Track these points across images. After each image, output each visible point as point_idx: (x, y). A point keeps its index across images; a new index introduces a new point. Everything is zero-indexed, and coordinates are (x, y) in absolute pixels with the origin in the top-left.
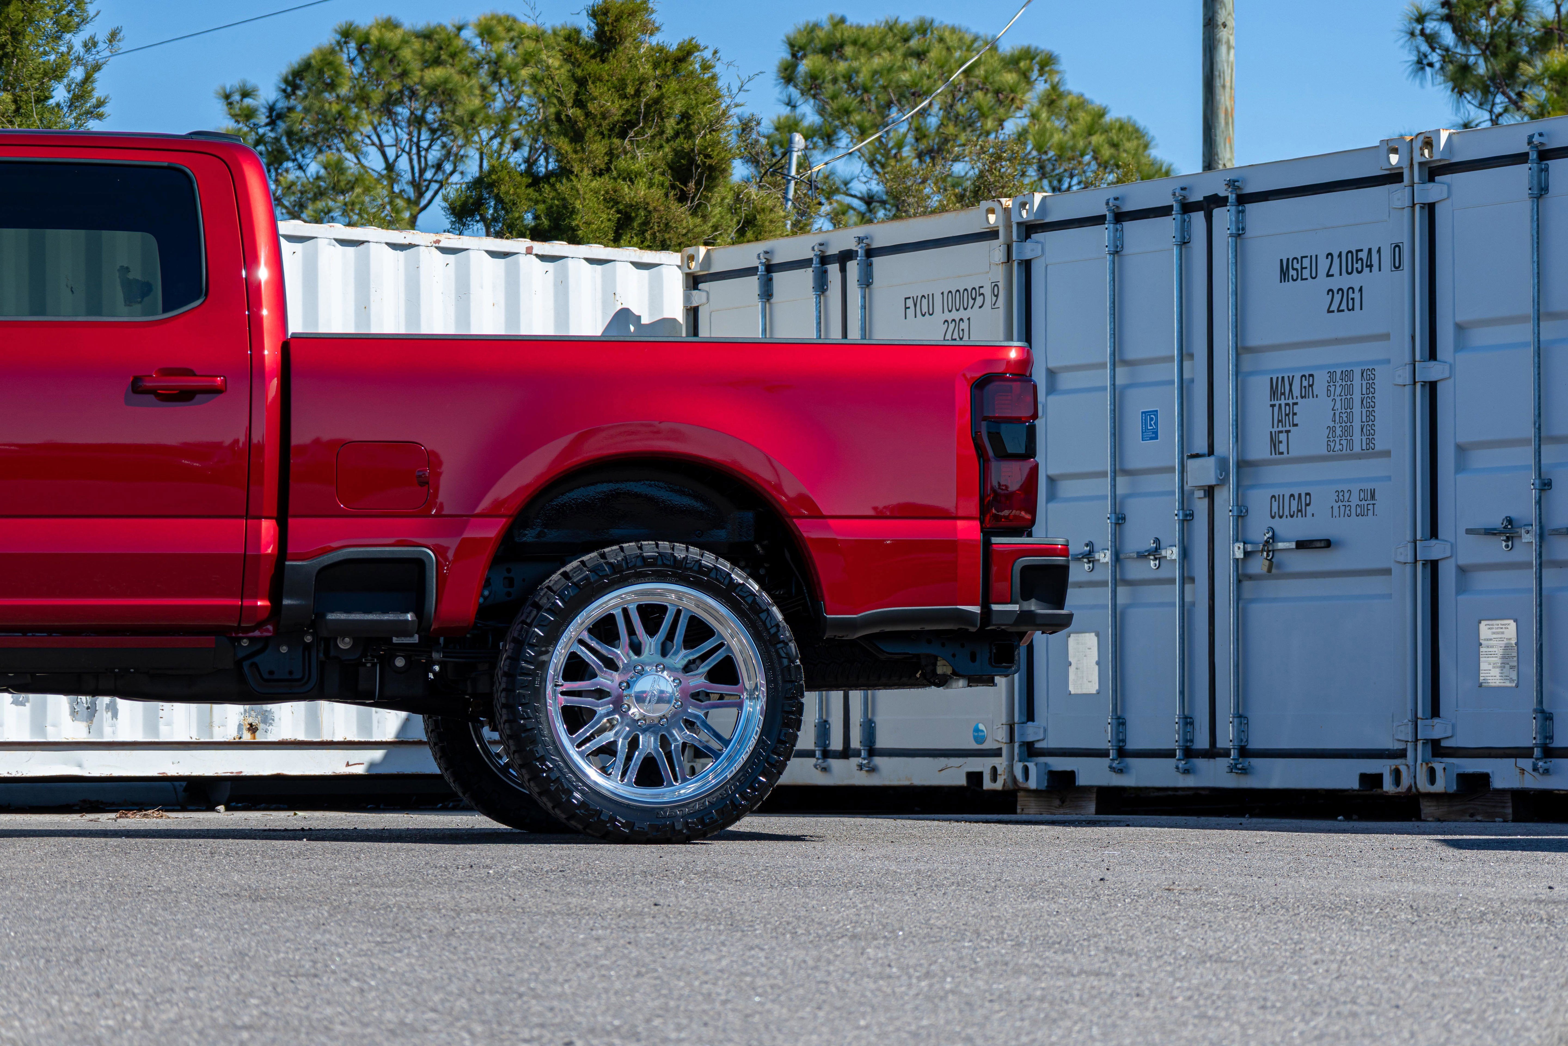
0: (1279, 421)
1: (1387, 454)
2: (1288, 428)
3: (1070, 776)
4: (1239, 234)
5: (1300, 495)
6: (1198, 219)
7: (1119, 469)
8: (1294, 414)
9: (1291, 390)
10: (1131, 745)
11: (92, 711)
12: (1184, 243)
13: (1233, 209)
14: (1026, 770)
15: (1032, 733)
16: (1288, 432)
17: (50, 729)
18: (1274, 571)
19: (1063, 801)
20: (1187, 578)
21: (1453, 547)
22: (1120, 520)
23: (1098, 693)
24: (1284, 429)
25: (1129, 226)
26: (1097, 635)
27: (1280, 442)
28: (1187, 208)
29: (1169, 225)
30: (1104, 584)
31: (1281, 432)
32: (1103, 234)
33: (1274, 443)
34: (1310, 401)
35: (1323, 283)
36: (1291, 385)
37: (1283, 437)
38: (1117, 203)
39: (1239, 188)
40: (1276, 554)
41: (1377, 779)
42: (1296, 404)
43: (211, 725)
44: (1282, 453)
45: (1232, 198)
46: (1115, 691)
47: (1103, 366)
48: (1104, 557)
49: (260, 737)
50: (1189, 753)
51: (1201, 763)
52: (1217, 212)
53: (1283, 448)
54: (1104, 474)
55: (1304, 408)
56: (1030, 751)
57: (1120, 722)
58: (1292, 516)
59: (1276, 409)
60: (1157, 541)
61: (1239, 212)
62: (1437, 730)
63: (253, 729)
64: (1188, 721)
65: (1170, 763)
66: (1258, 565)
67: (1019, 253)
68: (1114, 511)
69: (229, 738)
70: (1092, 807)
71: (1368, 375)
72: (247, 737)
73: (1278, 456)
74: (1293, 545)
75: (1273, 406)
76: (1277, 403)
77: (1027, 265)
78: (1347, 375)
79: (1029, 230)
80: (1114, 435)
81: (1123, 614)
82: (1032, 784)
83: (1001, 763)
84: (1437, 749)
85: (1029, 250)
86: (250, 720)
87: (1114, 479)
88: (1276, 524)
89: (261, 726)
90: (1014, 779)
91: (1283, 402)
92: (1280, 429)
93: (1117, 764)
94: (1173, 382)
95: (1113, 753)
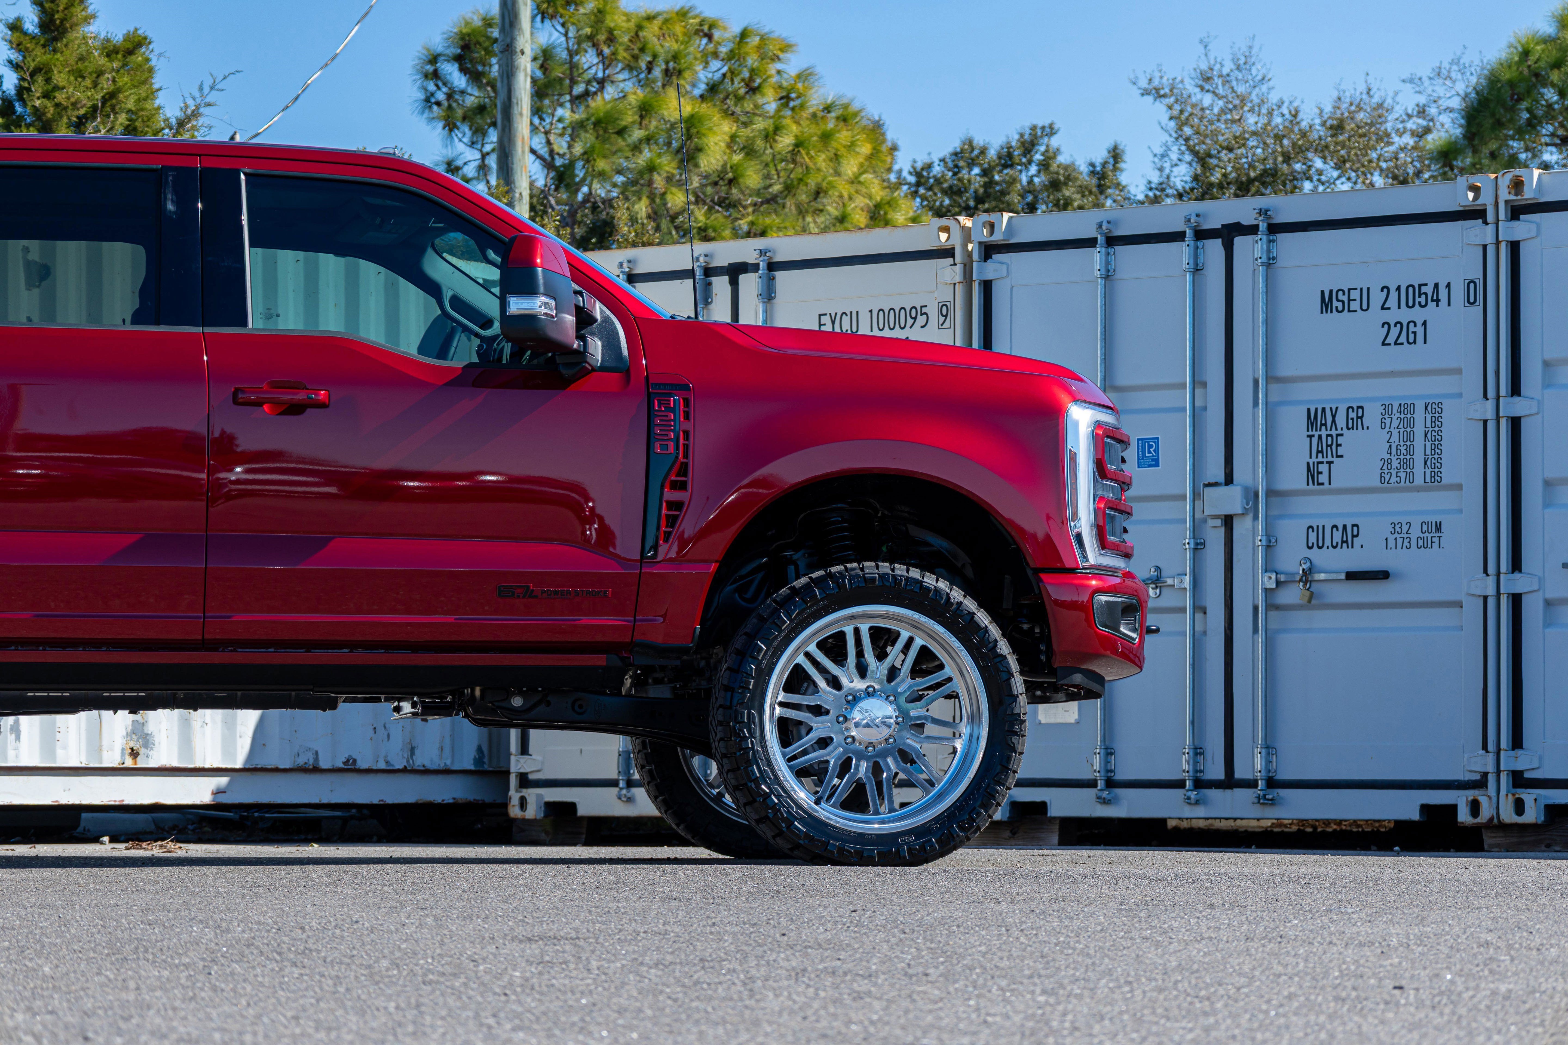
0: (1318, 452)
1: (1459, 487)
2: (1330, 459)
3: (1041, 807)
4: (1270, 263)
5: (1345, 527)
6: (1215, 247)
8: (1338, 445)
9: (1334, 421)
10: (1120, 776)
12: (1197, 270)
13: (1265, 238)
16: (1330, 463)
18: (1313, 602)
19: (1014, 833)
20: (1200, 609)
21: (1541, 580)
23: (1078, 722)
24: (1325, 460)
25: (1120, 249)
27: (1320, 473)
28: (1201, 235)
29: (1182, 252)
31: (1322, 463)
32: (1096, 257)
33: (1312, 474)
34: (1358, 433)
35: (1376, 316)
36: (1334, 417)
37: (1324, 468)
38: (1110, 226)
39: (1270, 217)
40: (1313, 584)
41: (1452, 809)
42: (1342, 435)
43: (100, 749)
44: (1323, 484)
45: (1263, 227)
46: (1104, 721)
49: (141, 764)
50: (1200, 784)
51: (1213, 794)
52: (1239, 242)
53: (1323, 478)
55: (1349, 440)
57: (1109, 752)
58: (1334, 547)
59: (1315, 440)
60: (1158, 569)
61: (1270, 241)
62: (1522, 761)
63: (134, 754)
64: (1198, 751)
65: (1178, 793)
66: (1293, 595)
67: (980, 273)
69: (115, 764)
70: (1055, 839)
71: (1434, 410)
72: (129, 763)
73: (1316, 487)
74: (1343, 576)
75: (1311, 437)
76: (1316, 434)
77: (987, 286)
78: (1407, 408)
79: (989, 250)
84: (1519, 780)
85: (992, 269)
86: (132, 744)
88: (1315, 555)
89: (142, 751)
91: (1324, 433)
92: (1320, 459)
93: (1105, 794)
94: (1184, 409)
95: (1101, 784)
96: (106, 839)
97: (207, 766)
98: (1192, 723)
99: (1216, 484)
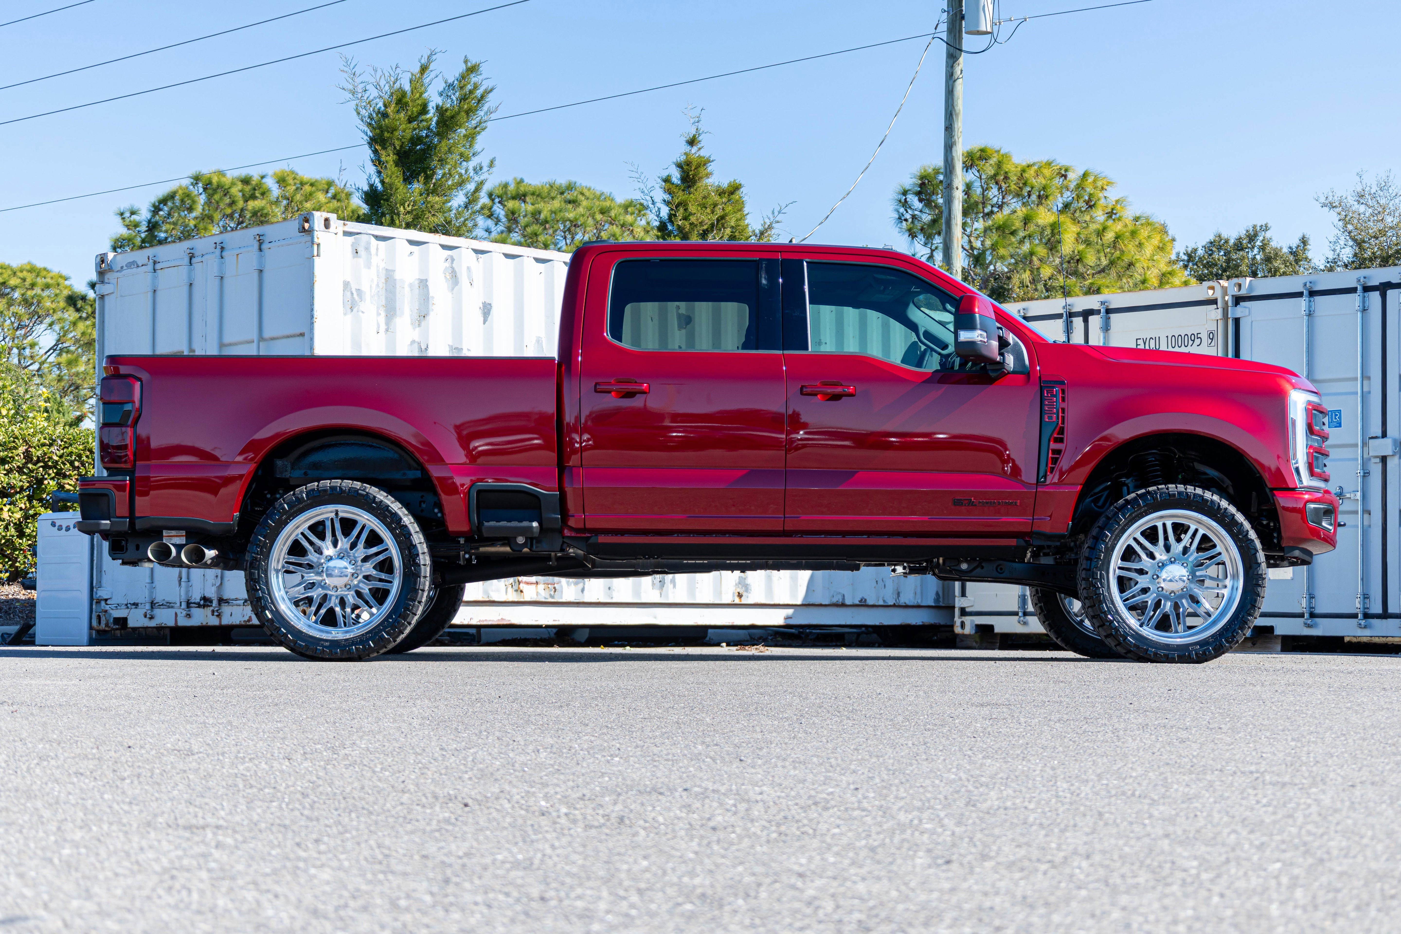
3: (1270, 629)
6: (1375, 297)
10: (1318, 611)
11: (662, 582)
12: (1364, 310)
19: (1254, 644)
20: (1366, 511)
23: (1293, 579)
25: (1318, 299)
28: (1367, 289)
29: (1355, 299)
32: (1303, 303)
38: (1312, 285)
43: (721, 593)
46: (1308, 578)
49: (744, 601)
50: (1367, 616)
51: (1375, 622)
52: (1390, 293)
57: (1311, 597)
60: (1341, 488)
63: (740, 596)
64: (1366, 597)
65: (1354, 621)
67: (1233, 313)
69: (729, 602)
70: (1279, 647)
72: (737, 601)
77: (1237, 321)
79: (1238, 300)
85: (1240, 311)
86: (739, 590)
89: (744, 594)
93: (1309, 622)
94: (1357, 393)
95: (1306, 616)
96: (724, 644)
97: (781, 603)
98: (1362, 579)
99: (1376, 437)
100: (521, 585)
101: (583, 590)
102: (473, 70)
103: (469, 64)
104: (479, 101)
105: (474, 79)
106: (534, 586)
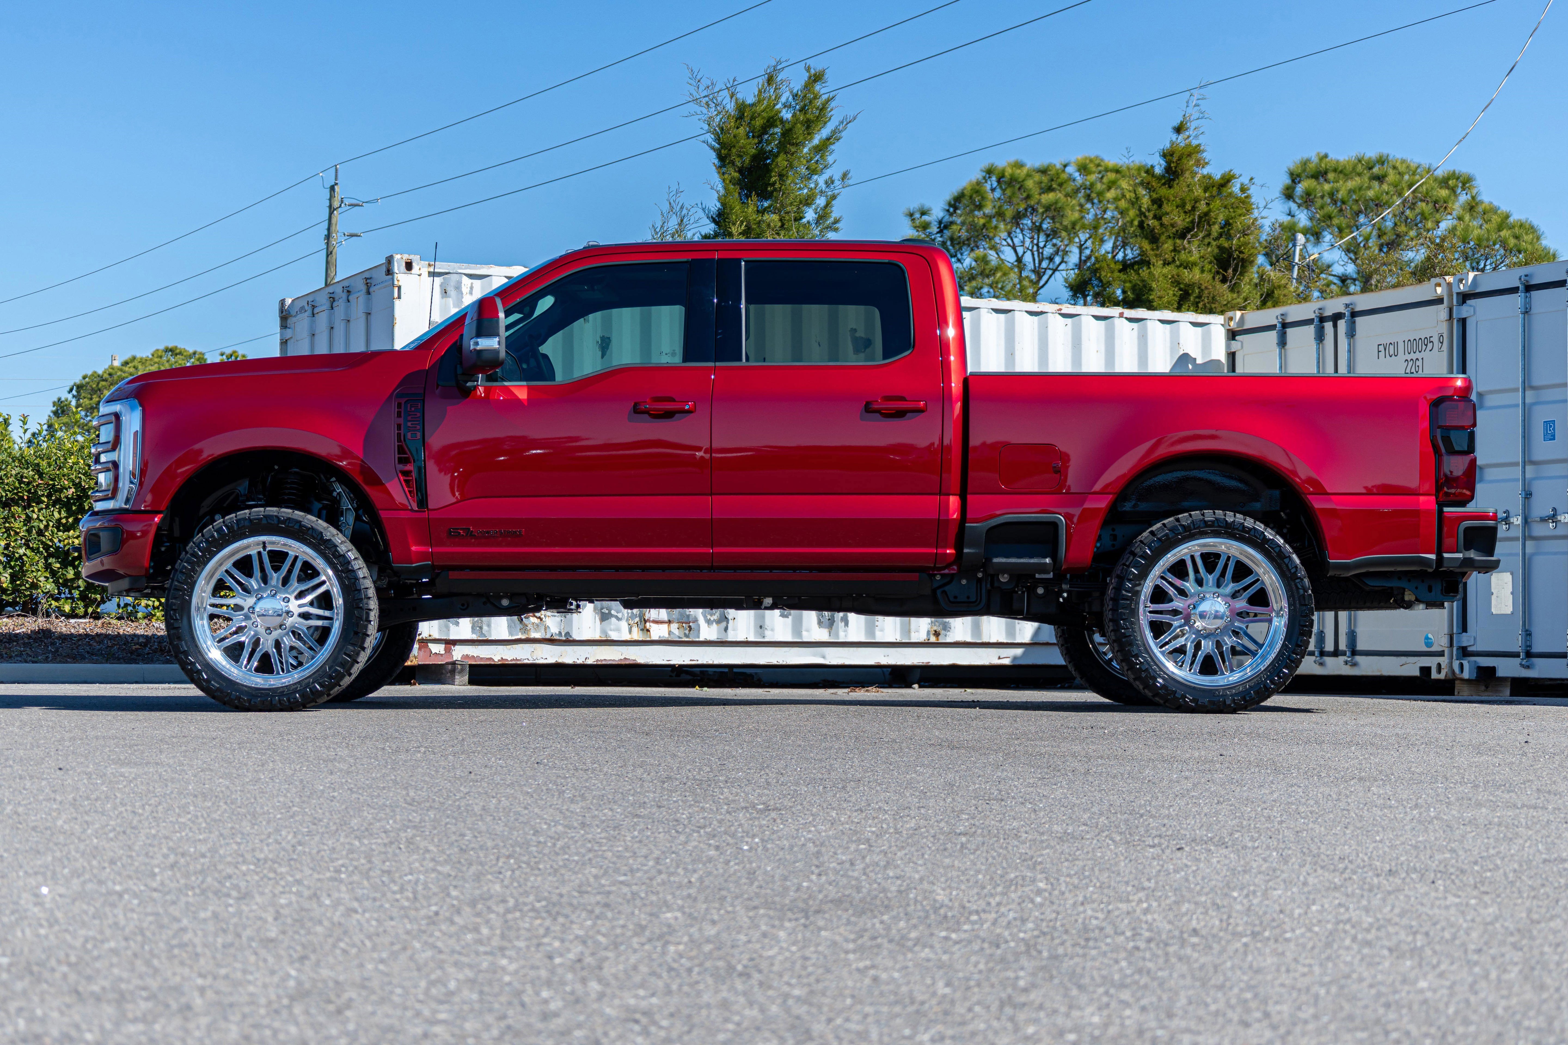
3: (1493, 670)
7: (1527, 461)
10: (1535, 649)
11: (831, 621)
14: (1461, 666)
15: (1465, 640)
17: (804, 633)
19: (1487, 687)
22: (1528, 495)
23: (1512, 613)
25: (1535, 294)
26: (1512, 574)
30: (1517, 539)
32: (1517, 300)
38: (1527, 278)
43: (909, 631)
46: (1524, 612)
47: (1517, 390)
48: (1517, 521)
49: (941, 640)
54: (1517, 464)
56: (1465, 652)
57: (1528, 634)
60: (1554, 509)
63: (937, 634)
67: (1458, 314)
68: (1524, 489)
69: (921, 640)
70: (1508, 692)
72: (933, 639)
77: (1463, 322)
79: (1465, 297)
80: (1524, 437)
81: (1530, 559)
82: (1466, 675)
83: (1444, 661)
85: (1465, 311)
86: (935, 628)
87: (1524, 468)
89: (942, 632)
90: (1453, 672)
93: (1526, 662)
95: (1523, 655)
97: (992, 641)
100: (648, 624)
101: (726, 629)
102: (817, 77)
103: (813, 72)
104: (821, 110)
105: (817, 87)
106: (666, 625)
